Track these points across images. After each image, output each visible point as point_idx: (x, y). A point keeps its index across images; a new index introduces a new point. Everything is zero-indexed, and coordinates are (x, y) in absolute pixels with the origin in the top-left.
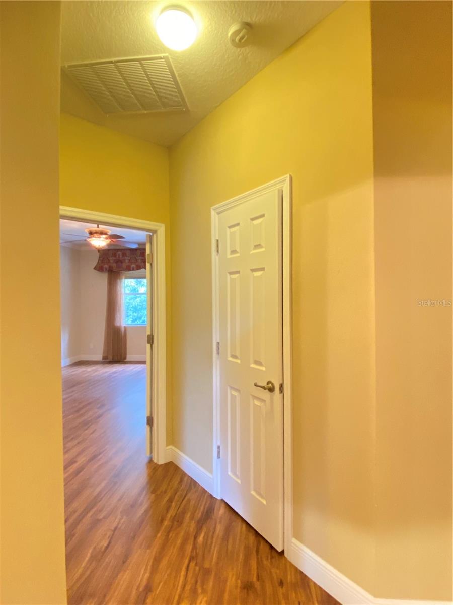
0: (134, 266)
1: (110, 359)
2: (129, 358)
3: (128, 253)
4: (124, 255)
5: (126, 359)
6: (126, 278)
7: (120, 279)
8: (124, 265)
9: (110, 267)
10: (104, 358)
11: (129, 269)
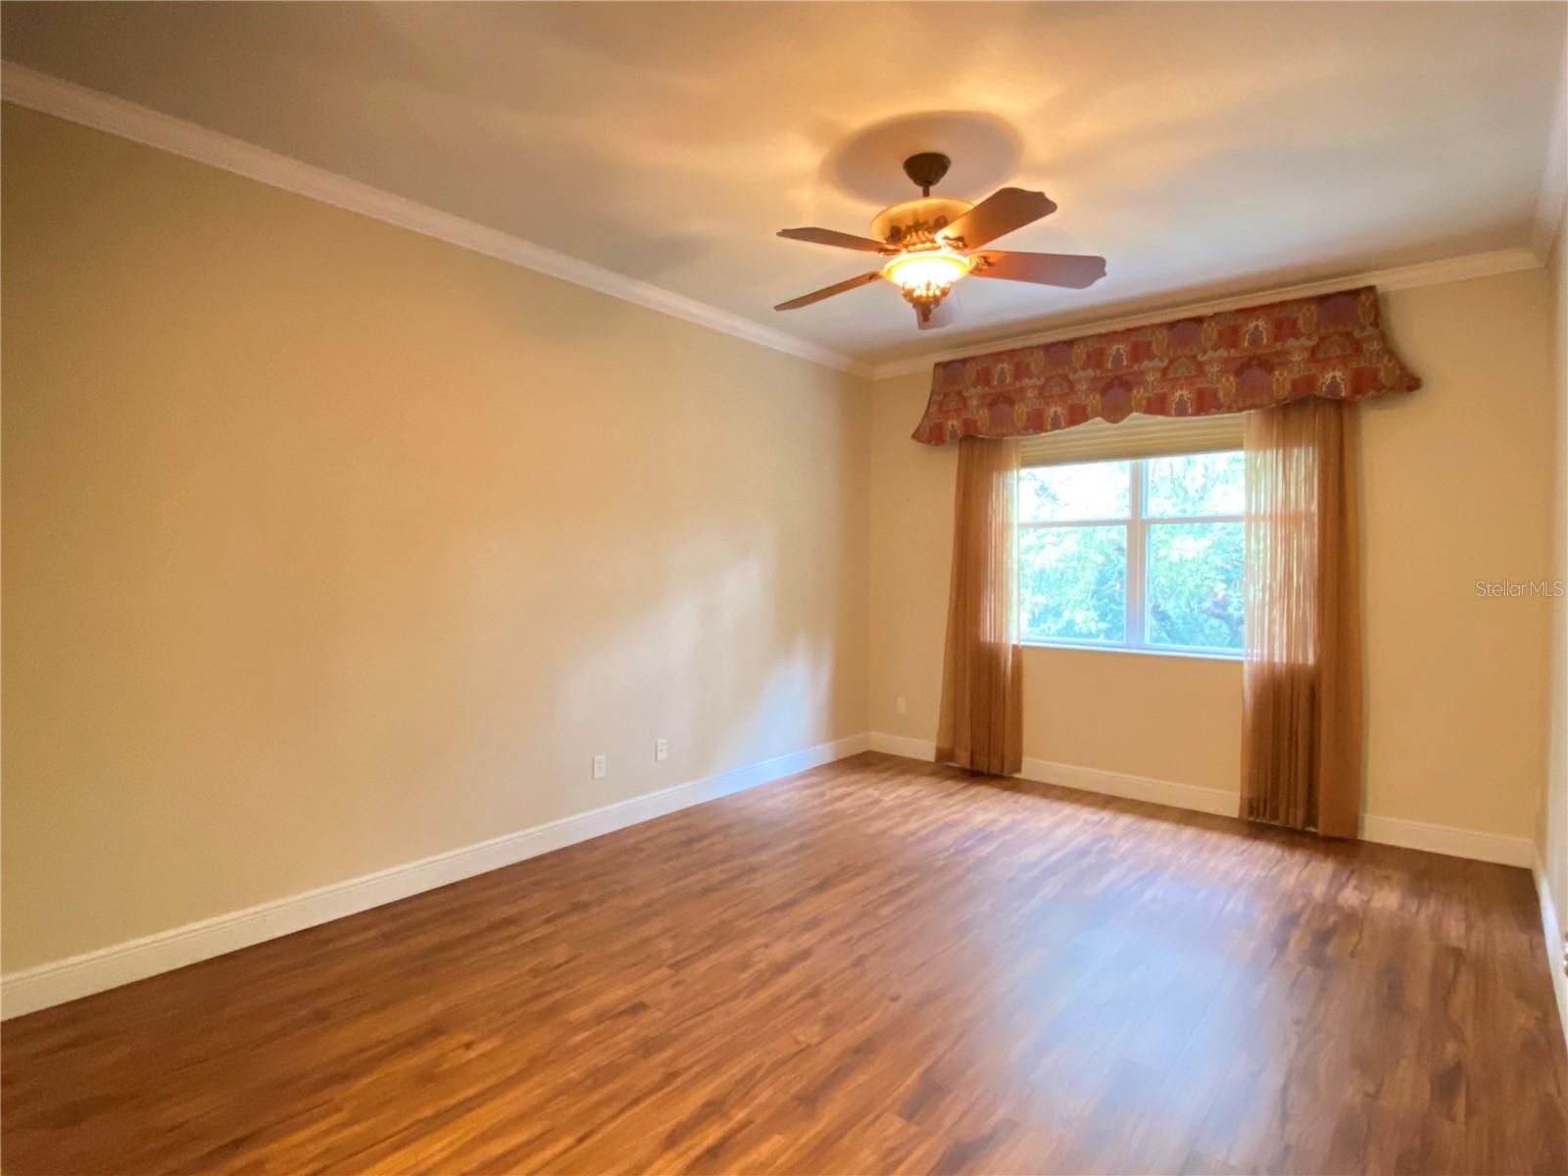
0: (1056, 409)
1: (963, 760)
2: (1032, 767)
3: (1036, 362)
4: (1020, 371)
5: (1018, 769)
6: (1028, 463)
7: (1003, 467)
8: (1021, 410)
9: (966, 423)
10: (944, 755)
11: (1037, 423)
